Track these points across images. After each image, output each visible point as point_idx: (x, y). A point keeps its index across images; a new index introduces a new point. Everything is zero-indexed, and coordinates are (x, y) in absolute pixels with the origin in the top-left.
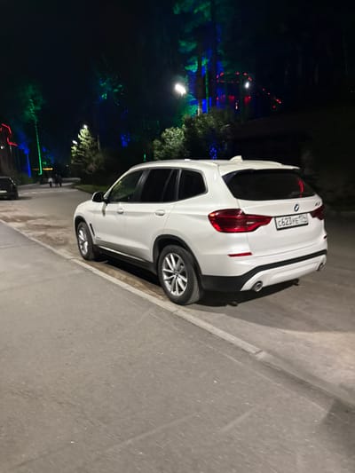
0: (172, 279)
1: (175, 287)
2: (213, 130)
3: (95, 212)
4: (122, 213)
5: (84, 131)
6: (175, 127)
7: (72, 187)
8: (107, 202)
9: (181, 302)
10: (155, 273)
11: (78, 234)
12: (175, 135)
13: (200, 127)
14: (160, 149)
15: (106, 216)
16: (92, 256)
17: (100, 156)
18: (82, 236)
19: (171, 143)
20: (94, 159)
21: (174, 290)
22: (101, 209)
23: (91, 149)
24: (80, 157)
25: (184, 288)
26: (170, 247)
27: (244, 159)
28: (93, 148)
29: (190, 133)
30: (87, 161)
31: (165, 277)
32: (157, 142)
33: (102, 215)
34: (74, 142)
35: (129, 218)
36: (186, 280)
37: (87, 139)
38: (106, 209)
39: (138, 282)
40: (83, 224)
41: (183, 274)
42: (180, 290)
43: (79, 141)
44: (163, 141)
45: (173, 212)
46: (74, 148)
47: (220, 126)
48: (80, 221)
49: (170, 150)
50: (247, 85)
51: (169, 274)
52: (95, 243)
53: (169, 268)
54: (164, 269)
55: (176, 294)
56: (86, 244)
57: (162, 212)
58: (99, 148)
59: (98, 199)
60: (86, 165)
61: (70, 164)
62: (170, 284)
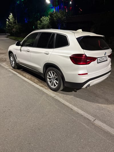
0: (51, 81)
1: (52, 84)
2: (60, 19)
3: (17, 49)
4: (29, 51)
5: (11, 16)
6: (46, 16)
7: (7, 37)
8: (22, 46)
9: (55, 90)
10: (44, 77)
11: (10, 58)
12: (46, 20)
13: (55, 17)
14: (40, 24)
15: (22, 52)
16: (16, 67)
17: (17, 26)
18: (12, 59)
19: (44, 22)
20: (15, 27)
21: (52, 85)
22: (19, 48)
23: (14, 23)
24: (9, 26)
25: (57, 85)
26: (51, 68)
27: (83, 31)
28: (15, 23)
29: (51, 19)
30: (13, 28)
31: (48, 80)
32: (39, 22)
33: (20, 51)
34: (7, 20)
35: (32, 54)
36: (58, 82)
37: (12, 19)
38: (22, 49)
39: (36, 80)
40: (12, 54)
41: (57, 79)
42: (55, 85)
43: (9, 20)
44: (41, 21)
45: (53, 53)
46: (7, 22)
47: (62, 17)
48: (10, 53)
49: (44, 25)
50: (71, 3)
51: (50, 79)
52: (17, 62)
53: (50, 76)
54: (48, 77)
55: (53, 87)
56: (14, 62)
57: (48, 53)
58: (17, 23)
59: (18, 44)
60: (12, 29)
61: (6, 28)
62: (50, 82)
